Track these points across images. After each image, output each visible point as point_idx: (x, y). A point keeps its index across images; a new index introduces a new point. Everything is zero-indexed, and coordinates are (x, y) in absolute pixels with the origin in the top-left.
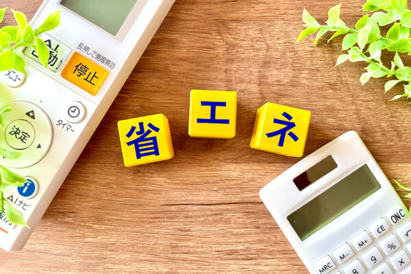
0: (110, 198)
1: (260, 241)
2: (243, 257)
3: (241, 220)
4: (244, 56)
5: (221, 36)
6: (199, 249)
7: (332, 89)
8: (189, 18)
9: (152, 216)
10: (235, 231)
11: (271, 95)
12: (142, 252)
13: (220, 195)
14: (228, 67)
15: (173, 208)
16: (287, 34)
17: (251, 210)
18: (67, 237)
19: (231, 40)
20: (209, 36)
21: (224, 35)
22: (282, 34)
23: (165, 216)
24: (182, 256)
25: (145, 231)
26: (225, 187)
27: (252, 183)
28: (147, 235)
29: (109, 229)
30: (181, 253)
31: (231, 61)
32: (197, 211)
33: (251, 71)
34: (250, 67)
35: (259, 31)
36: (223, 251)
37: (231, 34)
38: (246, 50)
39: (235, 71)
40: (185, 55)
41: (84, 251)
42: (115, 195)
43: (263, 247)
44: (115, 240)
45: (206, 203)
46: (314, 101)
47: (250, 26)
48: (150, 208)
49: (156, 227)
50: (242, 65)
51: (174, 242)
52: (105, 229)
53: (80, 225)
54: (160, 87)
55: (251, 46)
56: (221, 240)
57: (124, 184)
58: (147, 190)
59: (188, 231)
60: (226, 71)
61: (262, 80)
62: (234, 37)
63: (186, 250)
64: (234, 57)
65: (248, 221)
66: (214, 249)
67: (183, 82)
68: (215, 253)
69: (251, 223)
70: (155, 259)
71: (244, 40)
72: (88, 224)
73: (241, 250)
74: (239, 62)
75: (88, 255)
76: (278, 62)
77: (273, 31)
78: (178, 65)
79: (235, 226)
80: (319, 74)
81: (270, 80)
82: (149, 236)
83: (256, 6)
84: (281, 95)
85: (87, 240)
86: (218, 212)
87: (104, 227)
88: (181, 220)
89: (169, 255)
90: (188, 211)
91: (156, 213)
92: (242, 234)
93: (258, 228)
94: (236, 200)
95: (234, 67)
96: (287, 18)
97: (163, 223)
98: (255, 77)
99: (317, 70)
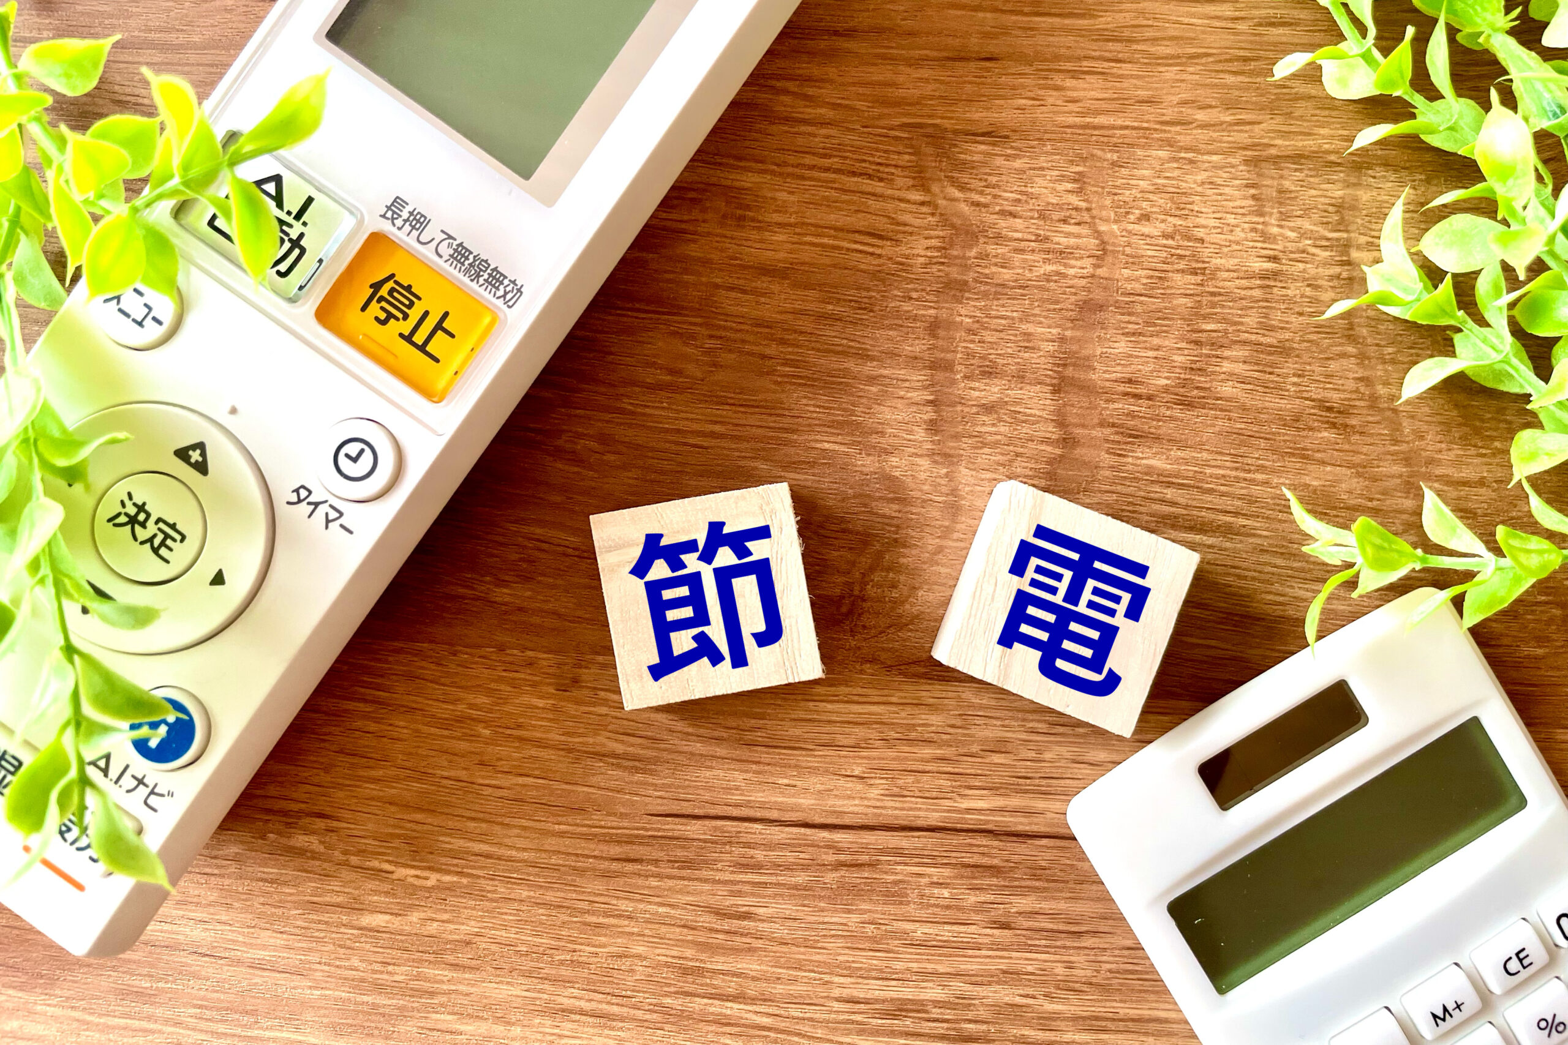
0: (463, 774)
1: (1011, 976)
2: (941, 1028)
3: (946, 893)
4: (1006, 275)
5: (927, 190)
6: (779, 989)
7: (1334, 425)
8: (811, 112)
9: (616, 850)
10: (920, 931)
11: (1097, 433)
12: (568, 982)
13: (874, 793)
14: (944, 314)
15: (694, 829)
16: (1180, 202)
17: (985, 861)
18: (297, 905)
19: (964, 208)
20: (879, 187)
21: (935, 188)
22: (1160, 200)
23: (661, 855)
24: (716, 1007)
25: (584, 905)
26: (894, 765)
27: (997, 758)
28: (593, 919)
29: (450, 888)
30: (712, 997)
31: (955, 289)
32: (781, 846)
33: (1028, 336)
34: (1026, 317)
35: (1075, 181)
36: (866, 1002)
37: (962, 188)
38: (1017, 251)
39: (970, 331)
40: (782, 255)
41: (355, 961)
42: (482, 764)
43: (1019, 1000)
44: (472, 927)
45: (818, 820)
46: (1261, 469)
47: (1042, 161)
48: (612, 821)
49: (629, 894)
50: (998, 309)
51: (689, 953)
52: (440, 887)
53: (346, 864)
54: (679, 372)
55: (1038, 239)
56: (865, 959)
57: (519, 726)
58: (601, 756)
59: (746, 916)
60: (934, 327)
61: (1069, 372)
62: (976, 197)
63: (732, 986)
64: (970, 277)
65: (972, 899)
66: (836, 992)
67: (764, 357)
68: (836, 1005)
69: (980, 908)
70: (615, 1009)
71: (1014, 215)
72: (375, 864)
73: (937, 1004)
74: (985, 295)
75: (369, 976)
76: (1139, 308)
77: (1128, 186)
78: (755, 292)
79: (923, 914)
80: (1289, 366)
81: (1099, 376)
82: (598, 926)
83: (1069, 83)
84: (1137, 436)
85: (368, 920)
86: (865, 858)
87: (433, 879)
88: (719, 876)
89: (668, 1001)
90: (748, 845)
91: (630, 841)
92: (945, 945)
93: (1005, 926)
94: (934, 818)
95: (965, 313)
96: (1184, 140)
97: (654, 882)
98: (1041, 359)
99: (1283, 350)
